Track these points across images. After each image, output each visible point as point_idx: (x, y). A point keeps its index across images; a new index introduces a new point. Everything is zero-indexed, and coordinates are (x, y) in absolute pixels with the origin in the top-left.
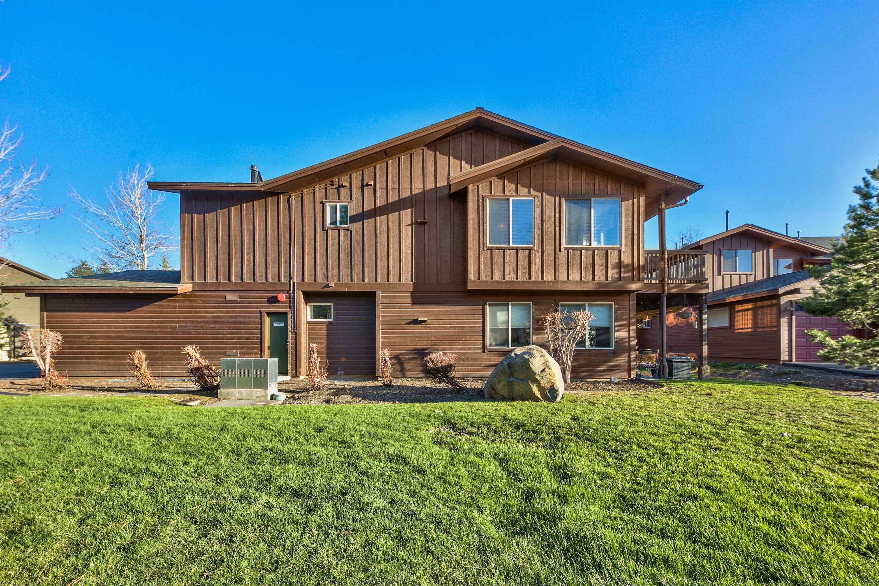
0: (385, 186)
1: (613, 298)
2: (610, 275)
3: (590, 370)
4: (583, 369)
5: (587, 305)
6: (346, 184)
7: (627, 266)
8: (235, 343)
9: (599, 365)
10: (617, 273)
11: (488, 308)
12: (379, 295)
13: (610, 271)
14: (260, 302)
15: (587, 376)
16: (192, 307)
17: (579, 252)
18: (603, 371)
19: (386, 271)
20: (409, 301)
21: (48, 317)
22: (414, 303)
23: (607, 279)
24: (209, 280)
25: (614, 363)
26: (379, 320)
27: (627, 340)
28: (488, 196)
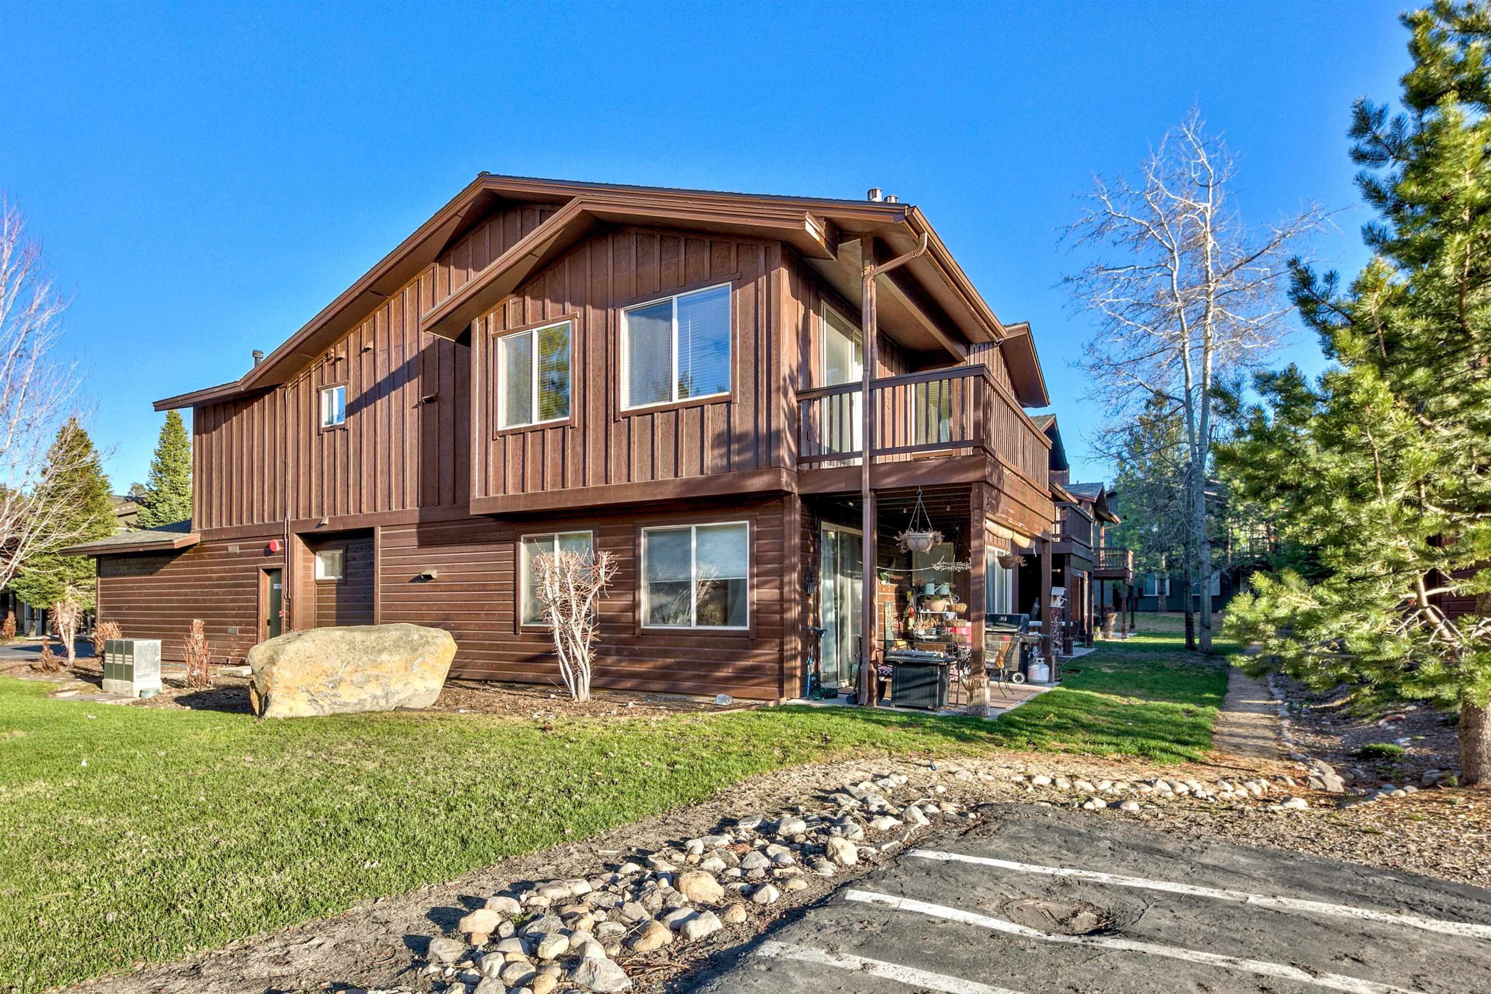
0: (386, 347)
1: (746, 513)
2: (708, 461)
3: (699, 677)
4: (689, 673)
5: (694, 530)
6: (343, 355)
7: (742, 437)
8: (236, 616)
9: (717, 666)
10: (721, 456)
11: (523, 548)
12: (379, 532)
13: (709, 455)
14: (257, 555)
15: (690, 688)
16: (201, 565)
17: (650, 417)
18: (727, 680)
19: (386, 492)
20: (415, 541)
21: (102, 583)
22: (421, 545)
23: (702, 472)
24: (214, 527)
25: (750, 663)
26: (379, 575)
27: (778, 608)
28: (500, 335)
